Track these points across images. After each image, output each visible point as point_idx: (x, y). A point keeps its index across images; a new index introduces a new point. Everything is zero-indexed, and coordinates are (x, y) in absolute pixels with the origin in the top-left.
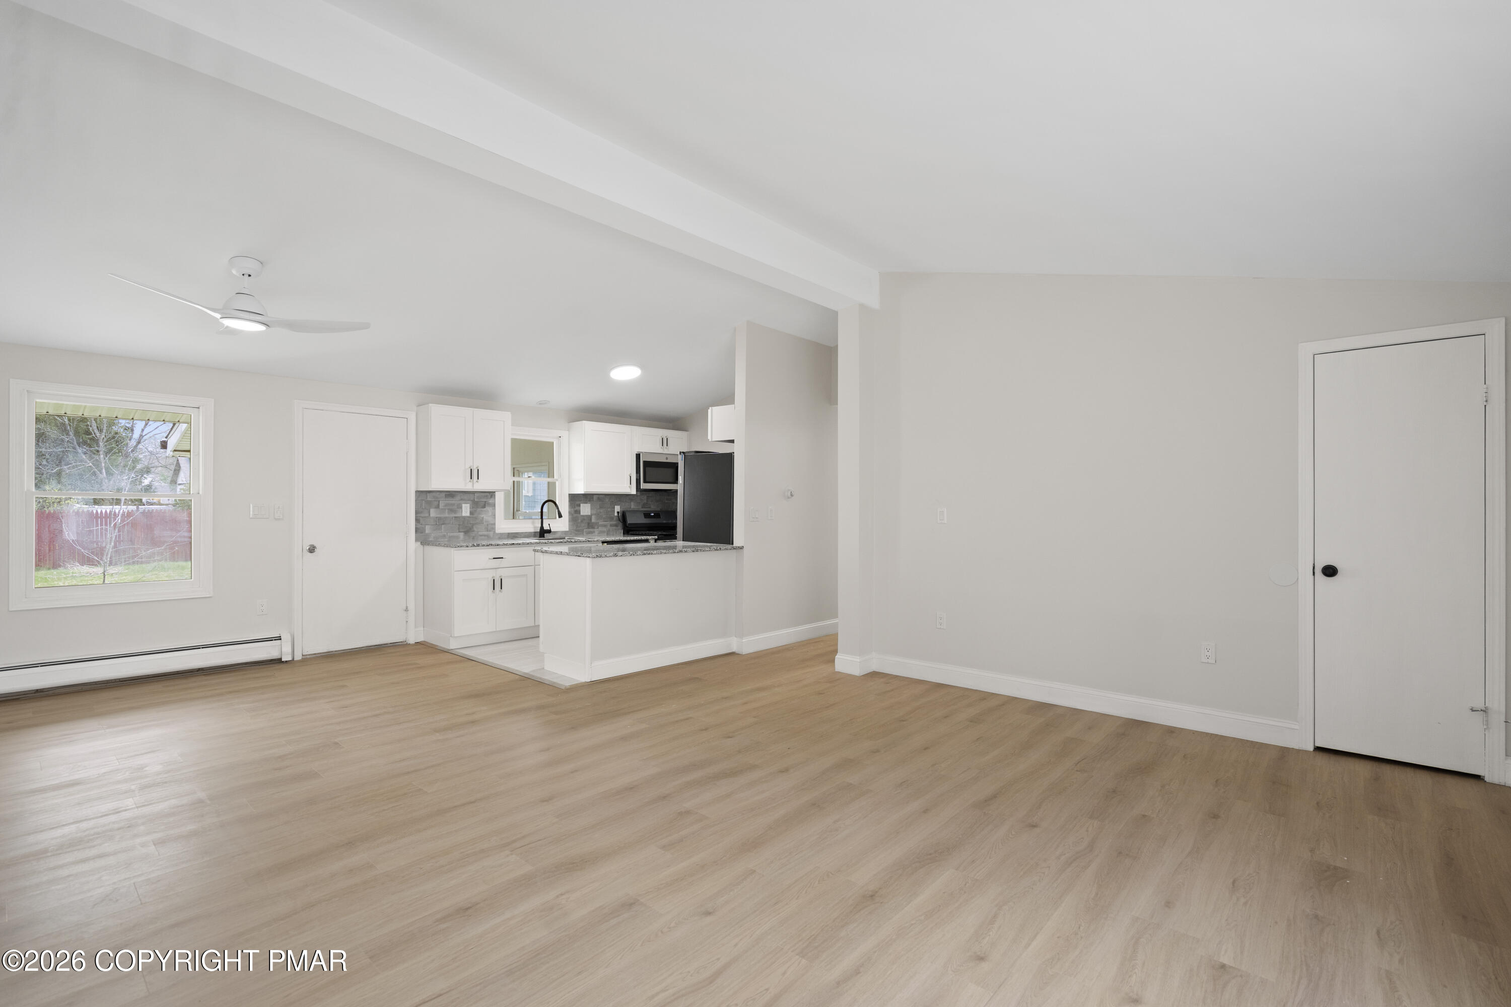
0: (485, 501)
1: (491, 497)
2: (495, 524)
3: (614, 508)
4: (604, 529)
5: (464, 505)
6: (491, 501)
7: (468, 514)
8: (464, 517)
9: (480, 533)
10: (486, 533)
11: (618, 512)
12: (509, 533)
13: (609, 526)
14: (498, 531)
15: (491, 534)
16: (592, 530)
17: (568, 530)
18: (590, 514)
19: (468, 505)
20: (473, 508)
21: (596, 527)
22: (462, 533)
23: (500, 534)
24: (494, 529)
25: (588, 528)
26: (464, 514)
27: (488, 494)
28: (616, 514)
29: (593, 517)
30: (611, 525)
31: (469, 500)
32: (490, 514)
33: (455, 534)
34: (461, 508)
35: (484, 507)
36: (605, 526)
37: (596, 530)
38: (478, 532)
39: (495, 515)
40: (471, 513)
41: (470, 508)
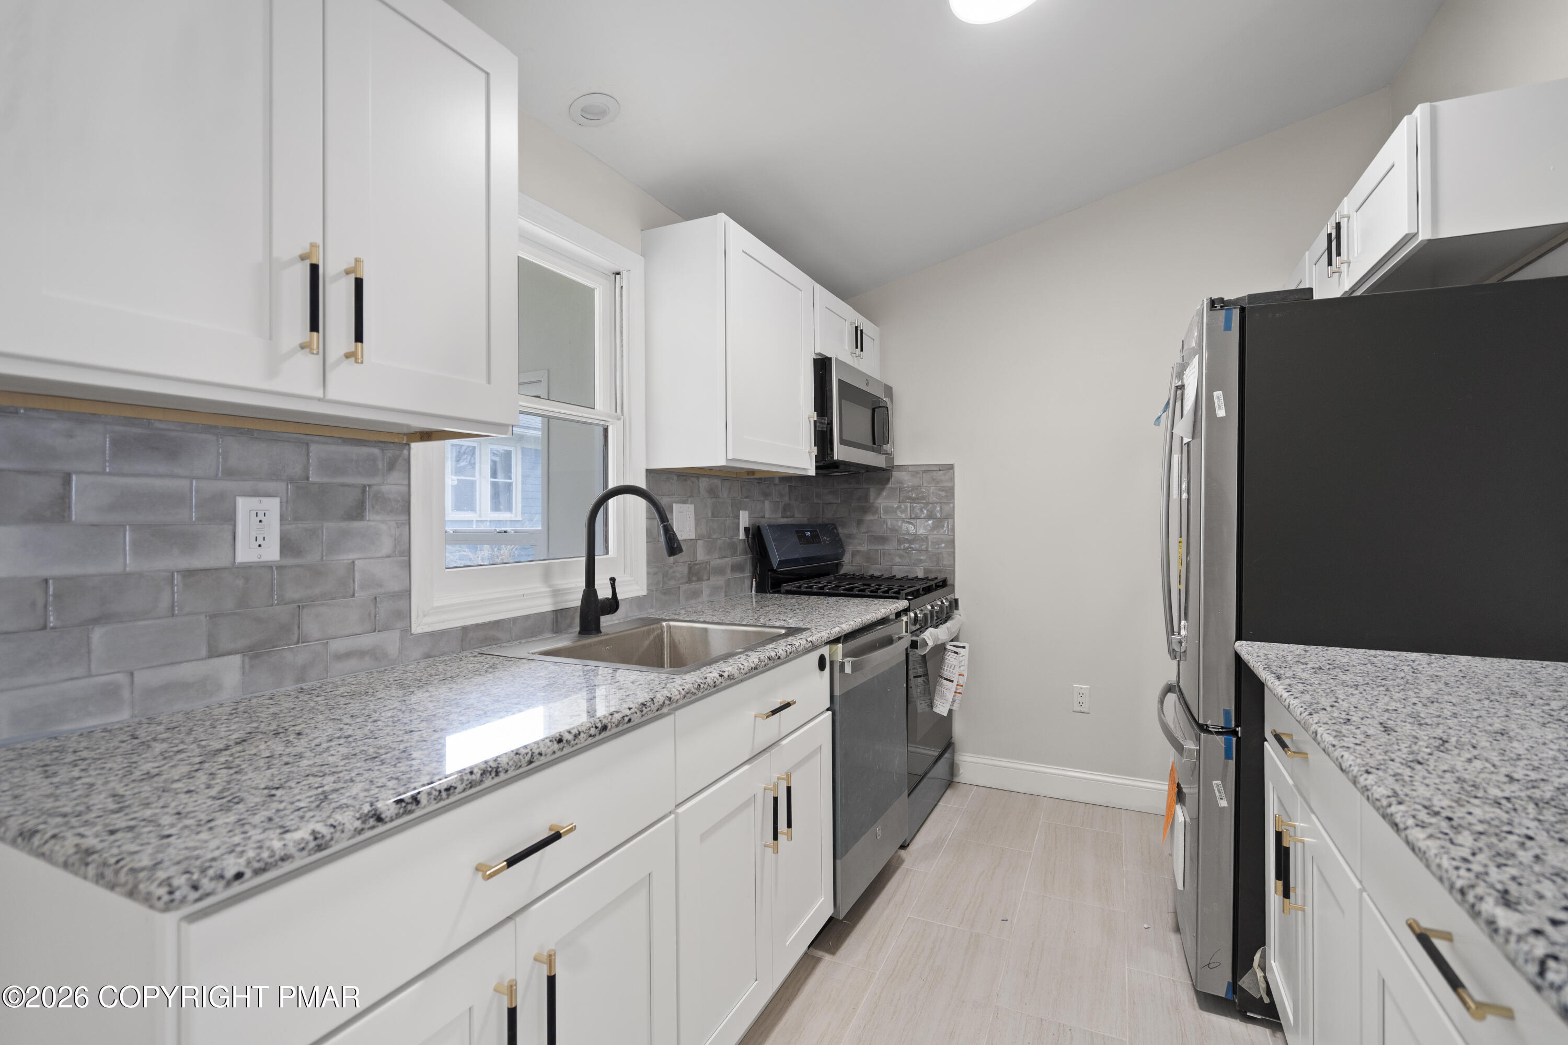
0: (364, 487)
1: (391, 466)
2: (408, 593)
3: (738, 517)
4: (719, 581)
5: (243, 505)
6: (390, 486)
7: (272, 553)
8: (247, 569)
9: (337, 646)
10: (367, 641)
11: (747, 530)
12: (465, 629)
13: (729, 571)
14: (421, 624)
15: (390, 641)
16: (695, 586)
17: (644, 592)
18: (693, 536)
19: (272, 506)
20: (296, 519)
21: (705, 577)
22: (236, 660)
23: (432, 634)
24: (405, 615)
25: (690, 581)
26: (245, 554)
27: (376, 451)
28: (742, 535)
29: (700, 543)
30: (737, 568)
31: (274, 476)
32: (386, 546)
33: (188, 671)
34: (230, 518)
35: (357, 512)
36: (720, 571)
37: (704, 584)
38: (325, 641)
39: (408, 553)
40: (287, 546)
41: (282, 518)
